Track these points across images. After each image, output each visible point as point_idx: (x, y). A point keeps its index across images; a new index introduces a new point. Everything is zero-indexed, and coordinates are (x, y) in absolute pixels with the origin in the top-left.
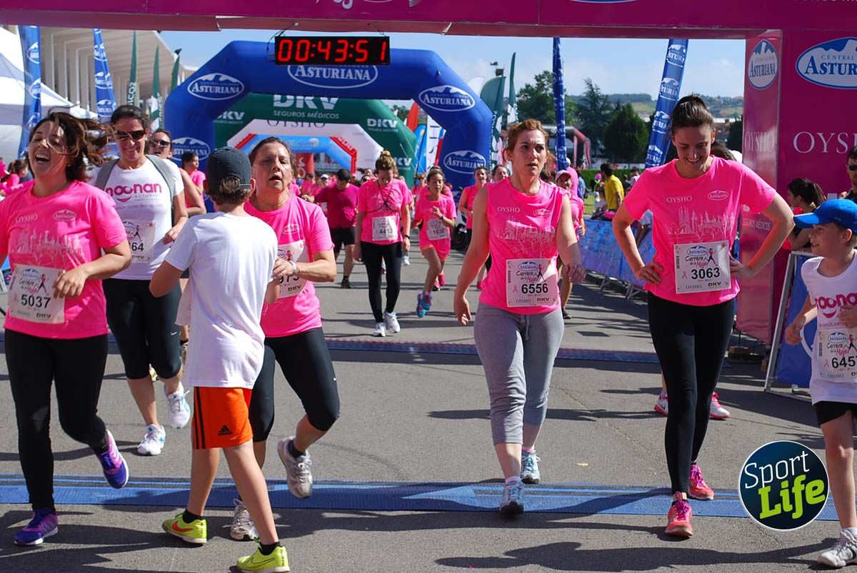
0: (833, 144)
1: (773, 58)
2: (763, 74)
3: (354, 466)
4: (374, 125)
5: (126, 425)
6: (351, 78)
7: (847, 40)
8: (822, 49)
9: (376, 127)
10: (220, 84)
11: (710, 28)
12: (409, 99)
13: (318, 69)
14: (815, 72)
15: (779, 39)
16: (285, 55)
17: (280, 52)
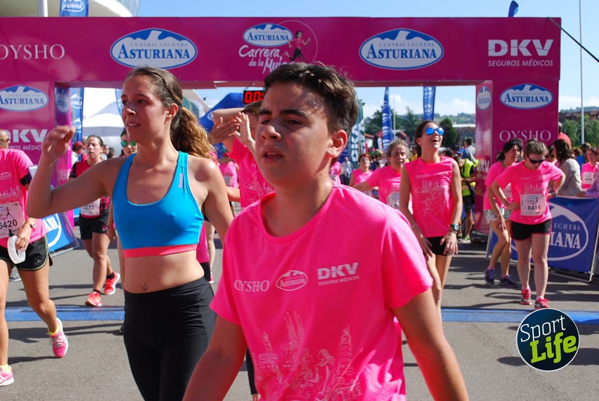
0: (520, 136)
1: (488, 95)
2: (484, 102)
7: (525, 85)
8: (513, 89)
11: (456, 81)
15: (490, 85)
16: (248, 99)
17: (246, 99)
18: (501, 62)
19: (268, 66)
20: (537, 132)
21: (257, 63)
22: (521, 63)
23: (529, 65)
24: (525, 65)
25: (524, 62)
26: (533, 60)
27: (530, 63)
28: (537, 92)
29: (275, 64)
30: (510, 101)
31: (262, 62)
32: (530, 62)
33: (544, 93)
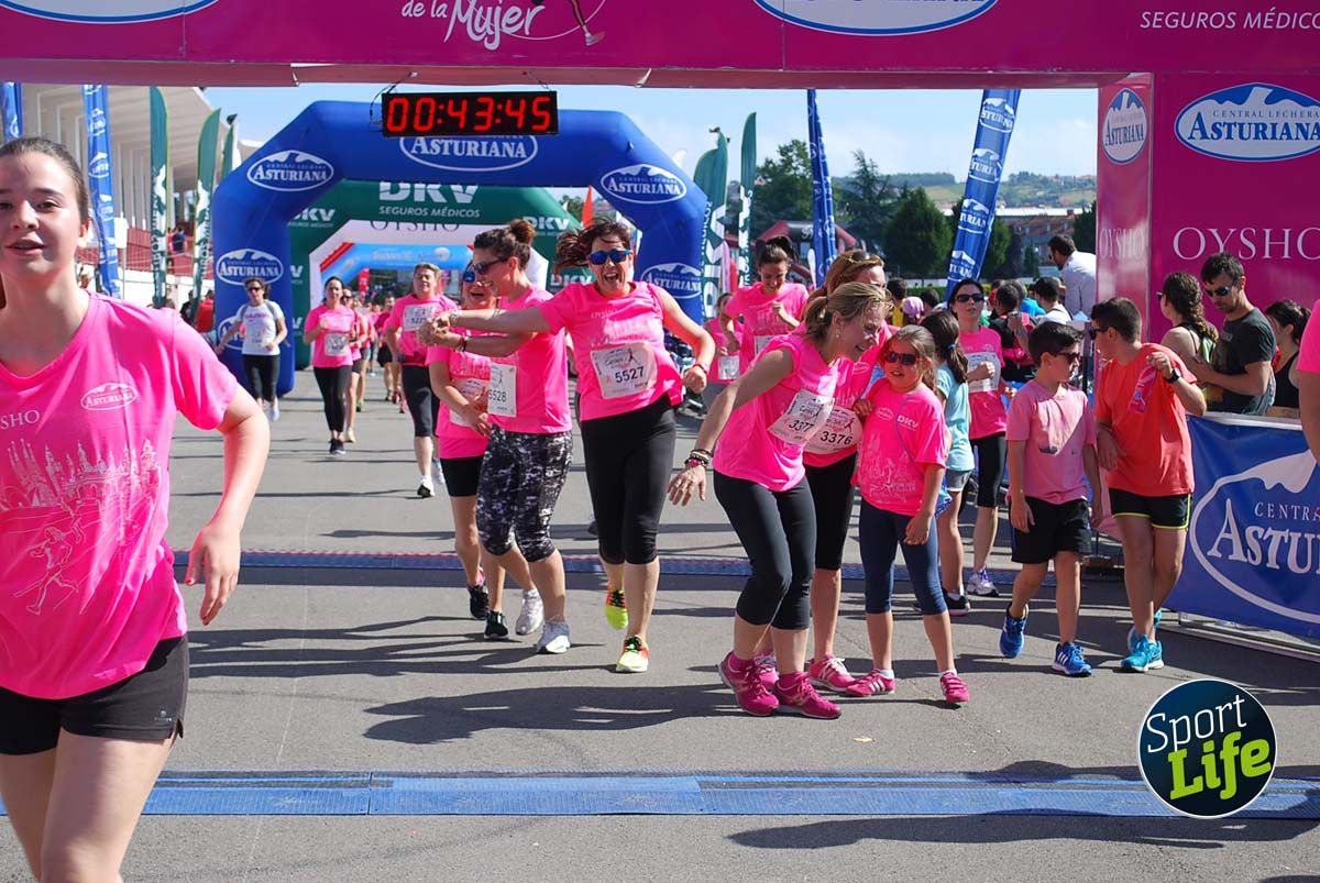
0: (1234, 245)
1: (1140, 116)
2: (1126, 140)
6: (497, 155)
7: (1251, 88)
8: (1213, 102)
9: (537, 229)
10: (297, 167)
11: (1043, 73)
12: (584, 186)
13: (446, 142)
15: (1149, 86)
16: (397, 122)
17: (391, 118)
18: (1180, 18)
19: (462, 20)
20: (1287, 231)
21: (428, 8)
22: (1240, 19)
23: (1265, 27)
24: (1252, 26)
25: (1249, 15)
26: (1277, 12)
27: (1266, 20)
28: (1289, 110)
29: (484, 14)
30: (1204, 136)
31: (444, 6)
32: (1267, 14)
33: (1309, 114)
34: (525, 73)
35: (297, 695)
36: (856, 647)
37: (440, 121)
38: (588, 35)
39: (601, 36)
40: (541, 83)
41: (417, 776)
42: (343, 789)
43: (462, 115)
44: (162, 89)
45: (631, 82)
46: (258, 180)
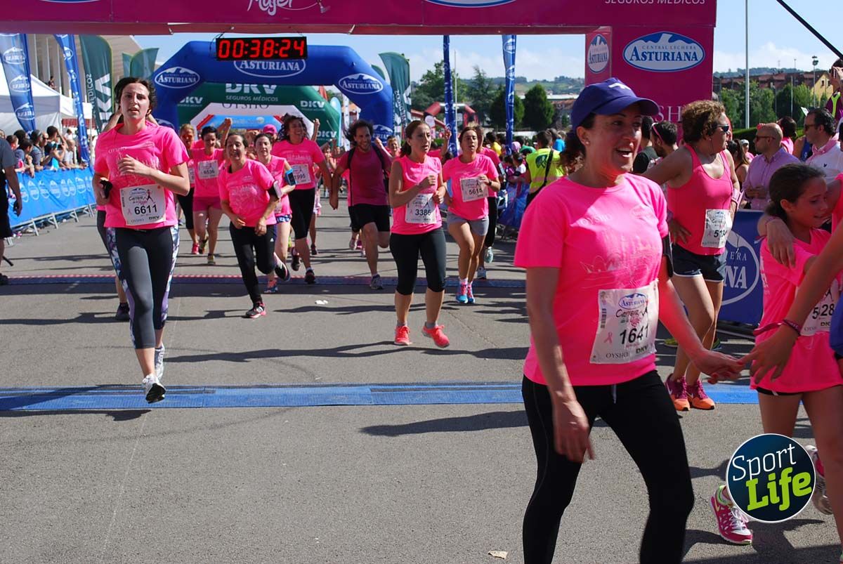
1: (606, 49)
2: (599, 61)
3: (281, 374)
4: (306, 106)
5: (102, 347)
6: (285, 69)
7: (661, 35)
8: (643, 41)
9: (308, 107)
10: (181, 75)
12: (331, 85)
13: (258, 63)
14: (638, 59)
15: (610, 34)
16: (224, 53)
17: (221, 51)
20: (679, 107)
23: (668, 2)
24: (662, 2)
28: (681, 46)
33: (691, 48)
34: (290, 27)
35: (171, 348)
36: (458, 321)
37: (246, 52)
38: (322, 7)
39: (329, 7)
40: (298, 32)
41: (229, 387)
42: (191, 396)
43: (257, 49)
44: (104, 37)
45: (345, 31)
46: (161, 83)
